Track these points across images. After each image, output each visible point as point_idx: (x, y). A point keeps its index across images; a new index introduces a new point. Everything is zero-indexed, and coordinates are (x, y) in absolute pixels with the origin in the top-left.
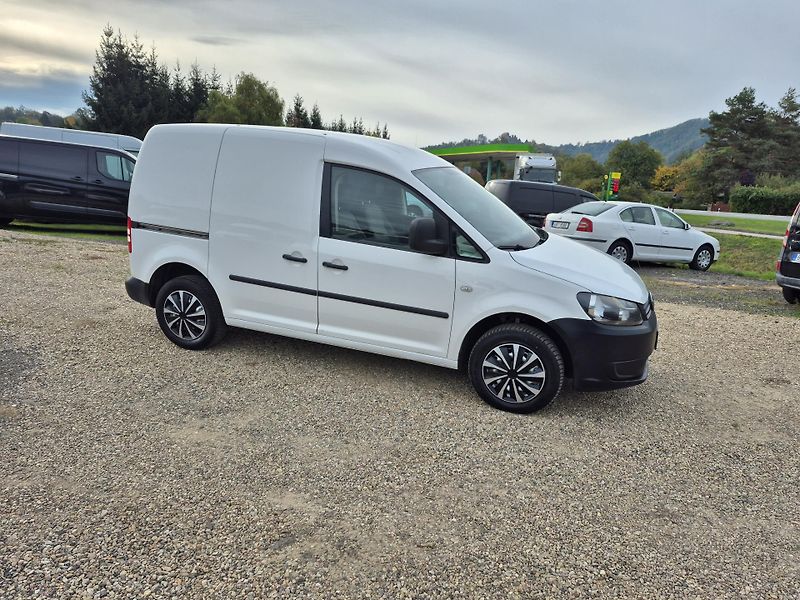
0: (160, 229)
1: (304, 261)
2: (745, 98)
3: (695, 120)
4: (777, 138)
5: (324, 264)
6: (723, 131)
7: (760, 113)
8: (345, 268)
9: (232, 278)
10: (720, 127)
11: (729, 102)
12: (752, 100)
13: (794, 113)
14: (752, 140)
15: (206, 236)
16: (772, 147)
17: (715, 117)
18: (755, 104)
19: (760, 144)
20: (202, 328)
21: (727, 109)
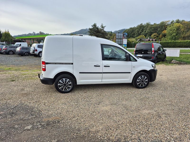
0: (56, 64)
1: (99, 66)
2: (95, 25)
3: (83, 29)
4: (101, 33)
5: (104, 66)
6: (92, 32)
7: (98, 28)
8: (109, 66)
9: (80, 73)
10: (91, 31)
11: (92, 26)
12: (96, 26)
13: (103, 28)
14: (98, 34)
15: (72, 64)
16: (101, 35)
17: (90, 29)
18: (97, 27)
19: (99, 35)
20: (70, 87)
21: (92, 27)
